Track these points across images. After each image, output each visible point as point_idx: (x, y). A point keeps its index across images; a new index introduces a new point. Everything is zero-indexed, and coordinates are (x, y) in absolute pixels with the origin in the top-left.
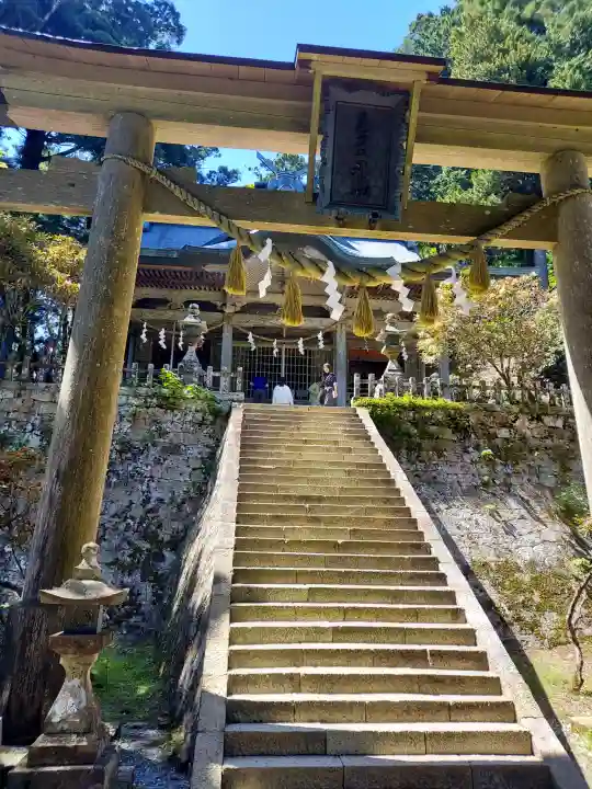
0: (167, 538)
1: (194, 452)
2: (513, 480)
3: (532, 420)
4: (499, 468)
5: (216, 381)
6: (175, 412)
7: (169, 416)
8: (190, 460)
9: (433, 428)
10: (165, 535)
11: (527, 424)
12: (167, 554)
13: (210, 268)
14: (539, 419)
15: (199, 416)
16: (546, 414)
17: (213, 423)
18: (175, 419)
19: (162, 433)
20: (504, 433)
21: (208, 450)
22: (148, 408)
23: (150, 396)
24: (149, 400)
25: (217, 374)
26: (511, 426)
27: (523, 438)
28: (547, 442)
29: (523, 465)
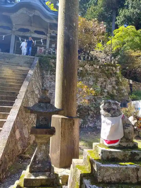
3: (90, 65)
11: (88, 66)
14: (92, 65)
16: (95, 64)
20: (81, 69)
26: (84, 67)
27: (86, 71)
28: (94, 72)
29: (85, 78)
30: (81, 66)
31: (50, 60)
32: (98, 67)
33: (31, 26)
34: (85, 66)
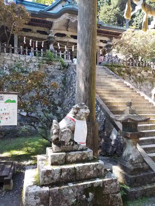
0: (57, 103)
1: (59, 78)
2: (142, 87)
3: (145, 71)
4: (138, 84)
5: (63, 56)
6: (52, 65)
7: (50, 66)
8: (59, 81)
10: (56, 102)
11: (144, 72)
12: (58, 108)
13: (48, 19)
14: (147, 71)
15: (59, 67)
16: (148, 70)
17: (64, 69)
18: (52, 68)
19: (49, 72)
20: (139, 75)
21: (63, 77)
22: (43, 63)
23: (43, 60)
24: (43, 61)
25: (63, 54)
26: (140, 73)
27: (143, 76)
28: (148, 77)
29: (143, 83)
30: (139, 72)
31: (114, 68)
32: (151, 73)
33: (68, 31)
34: (142, 72)
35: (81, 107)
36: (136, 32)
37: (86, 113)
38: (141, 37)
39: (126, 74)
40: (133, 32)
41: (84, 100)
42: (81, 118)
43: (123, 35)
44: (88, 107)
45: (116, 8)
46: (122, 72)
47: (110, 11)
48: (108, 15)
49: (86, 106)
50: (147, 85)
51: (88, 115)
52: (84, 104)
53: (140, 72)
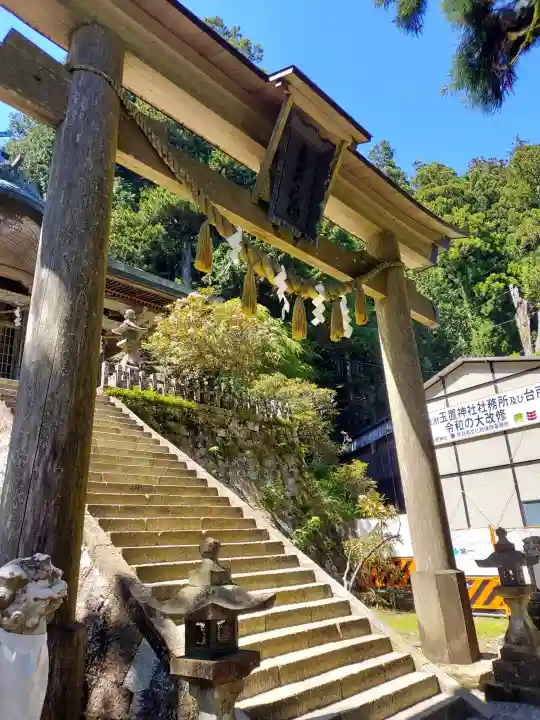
2: (231, 474)
3: (240, 423)
4: (220, 463)
9: (172, 424)
11: (237, 426)
14: (244, 423)
16: (249, 420)
20: (222, 433)
26: (227, 428)
27: (235, 439)
28: (249, 442)
29: (235, 462)
30: (221, 426)
32: (257, 429)
34: (231, 426)
35: (32, 572)
36: (216, 305)
37: (53, 600)
38: (229, 323)
39: (183, 430)
40: (207, 303)
41: (38, 534)
42: (29, 624)
43: (178, 306)
44: (60, 572)
45: (154, 223)
46: (171, 420)
47: (138, 228)
48: (131, 239)
49: (53, 567)
50: (245, 466)
51: (57, 606)
52: (46, 562)
53: (224, 426)
